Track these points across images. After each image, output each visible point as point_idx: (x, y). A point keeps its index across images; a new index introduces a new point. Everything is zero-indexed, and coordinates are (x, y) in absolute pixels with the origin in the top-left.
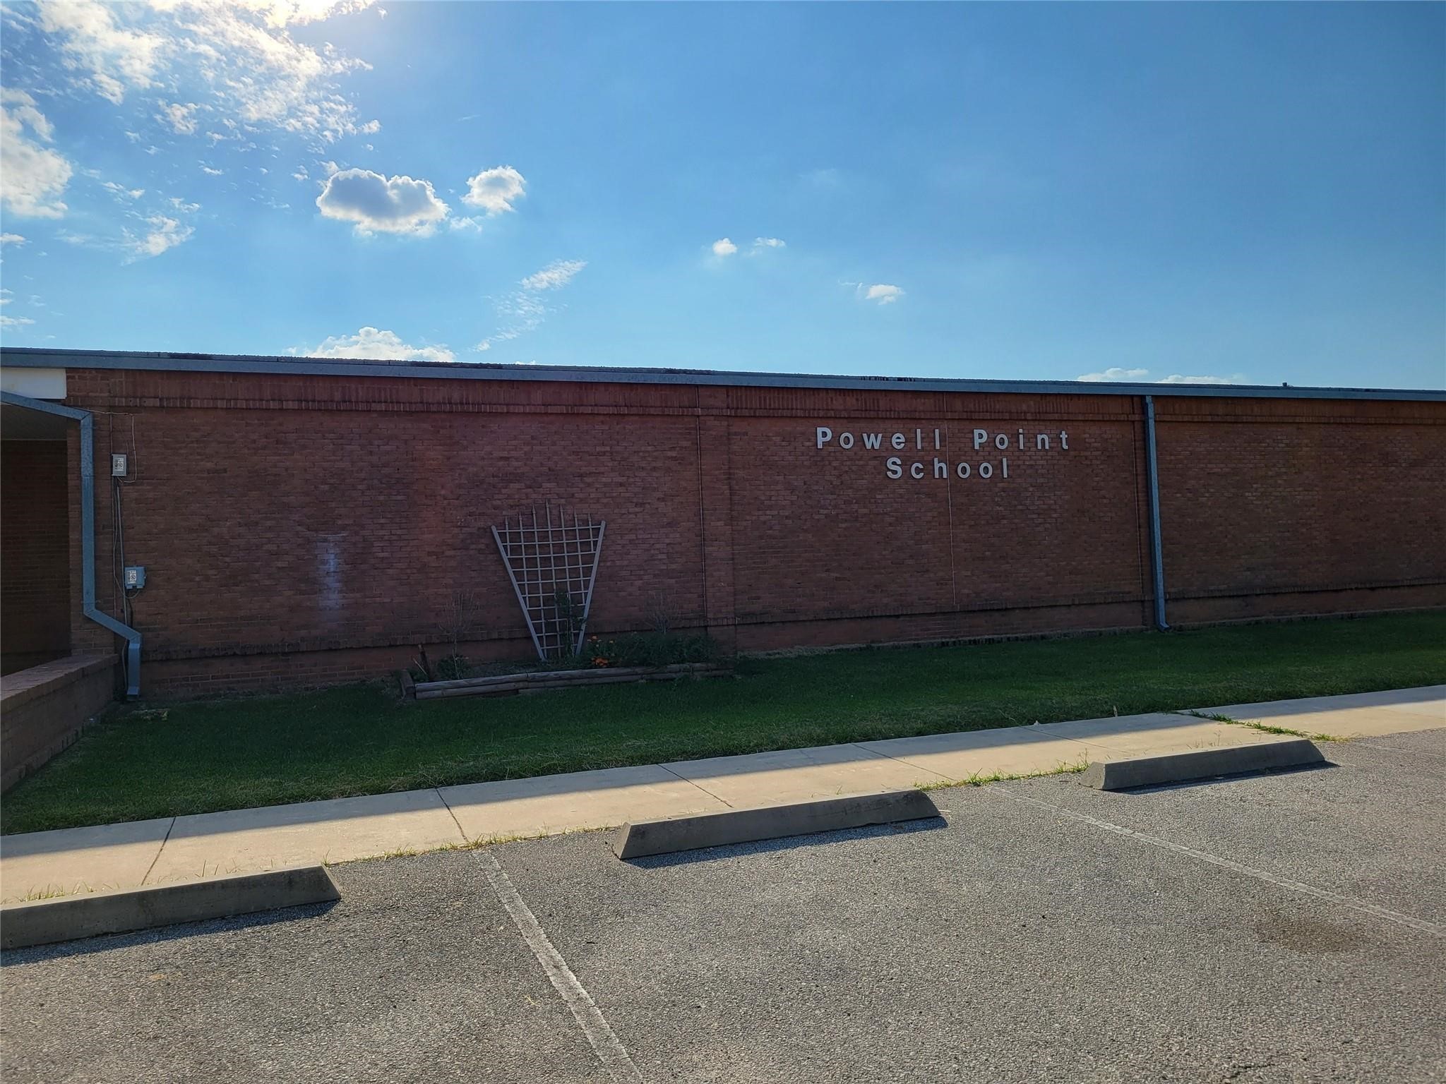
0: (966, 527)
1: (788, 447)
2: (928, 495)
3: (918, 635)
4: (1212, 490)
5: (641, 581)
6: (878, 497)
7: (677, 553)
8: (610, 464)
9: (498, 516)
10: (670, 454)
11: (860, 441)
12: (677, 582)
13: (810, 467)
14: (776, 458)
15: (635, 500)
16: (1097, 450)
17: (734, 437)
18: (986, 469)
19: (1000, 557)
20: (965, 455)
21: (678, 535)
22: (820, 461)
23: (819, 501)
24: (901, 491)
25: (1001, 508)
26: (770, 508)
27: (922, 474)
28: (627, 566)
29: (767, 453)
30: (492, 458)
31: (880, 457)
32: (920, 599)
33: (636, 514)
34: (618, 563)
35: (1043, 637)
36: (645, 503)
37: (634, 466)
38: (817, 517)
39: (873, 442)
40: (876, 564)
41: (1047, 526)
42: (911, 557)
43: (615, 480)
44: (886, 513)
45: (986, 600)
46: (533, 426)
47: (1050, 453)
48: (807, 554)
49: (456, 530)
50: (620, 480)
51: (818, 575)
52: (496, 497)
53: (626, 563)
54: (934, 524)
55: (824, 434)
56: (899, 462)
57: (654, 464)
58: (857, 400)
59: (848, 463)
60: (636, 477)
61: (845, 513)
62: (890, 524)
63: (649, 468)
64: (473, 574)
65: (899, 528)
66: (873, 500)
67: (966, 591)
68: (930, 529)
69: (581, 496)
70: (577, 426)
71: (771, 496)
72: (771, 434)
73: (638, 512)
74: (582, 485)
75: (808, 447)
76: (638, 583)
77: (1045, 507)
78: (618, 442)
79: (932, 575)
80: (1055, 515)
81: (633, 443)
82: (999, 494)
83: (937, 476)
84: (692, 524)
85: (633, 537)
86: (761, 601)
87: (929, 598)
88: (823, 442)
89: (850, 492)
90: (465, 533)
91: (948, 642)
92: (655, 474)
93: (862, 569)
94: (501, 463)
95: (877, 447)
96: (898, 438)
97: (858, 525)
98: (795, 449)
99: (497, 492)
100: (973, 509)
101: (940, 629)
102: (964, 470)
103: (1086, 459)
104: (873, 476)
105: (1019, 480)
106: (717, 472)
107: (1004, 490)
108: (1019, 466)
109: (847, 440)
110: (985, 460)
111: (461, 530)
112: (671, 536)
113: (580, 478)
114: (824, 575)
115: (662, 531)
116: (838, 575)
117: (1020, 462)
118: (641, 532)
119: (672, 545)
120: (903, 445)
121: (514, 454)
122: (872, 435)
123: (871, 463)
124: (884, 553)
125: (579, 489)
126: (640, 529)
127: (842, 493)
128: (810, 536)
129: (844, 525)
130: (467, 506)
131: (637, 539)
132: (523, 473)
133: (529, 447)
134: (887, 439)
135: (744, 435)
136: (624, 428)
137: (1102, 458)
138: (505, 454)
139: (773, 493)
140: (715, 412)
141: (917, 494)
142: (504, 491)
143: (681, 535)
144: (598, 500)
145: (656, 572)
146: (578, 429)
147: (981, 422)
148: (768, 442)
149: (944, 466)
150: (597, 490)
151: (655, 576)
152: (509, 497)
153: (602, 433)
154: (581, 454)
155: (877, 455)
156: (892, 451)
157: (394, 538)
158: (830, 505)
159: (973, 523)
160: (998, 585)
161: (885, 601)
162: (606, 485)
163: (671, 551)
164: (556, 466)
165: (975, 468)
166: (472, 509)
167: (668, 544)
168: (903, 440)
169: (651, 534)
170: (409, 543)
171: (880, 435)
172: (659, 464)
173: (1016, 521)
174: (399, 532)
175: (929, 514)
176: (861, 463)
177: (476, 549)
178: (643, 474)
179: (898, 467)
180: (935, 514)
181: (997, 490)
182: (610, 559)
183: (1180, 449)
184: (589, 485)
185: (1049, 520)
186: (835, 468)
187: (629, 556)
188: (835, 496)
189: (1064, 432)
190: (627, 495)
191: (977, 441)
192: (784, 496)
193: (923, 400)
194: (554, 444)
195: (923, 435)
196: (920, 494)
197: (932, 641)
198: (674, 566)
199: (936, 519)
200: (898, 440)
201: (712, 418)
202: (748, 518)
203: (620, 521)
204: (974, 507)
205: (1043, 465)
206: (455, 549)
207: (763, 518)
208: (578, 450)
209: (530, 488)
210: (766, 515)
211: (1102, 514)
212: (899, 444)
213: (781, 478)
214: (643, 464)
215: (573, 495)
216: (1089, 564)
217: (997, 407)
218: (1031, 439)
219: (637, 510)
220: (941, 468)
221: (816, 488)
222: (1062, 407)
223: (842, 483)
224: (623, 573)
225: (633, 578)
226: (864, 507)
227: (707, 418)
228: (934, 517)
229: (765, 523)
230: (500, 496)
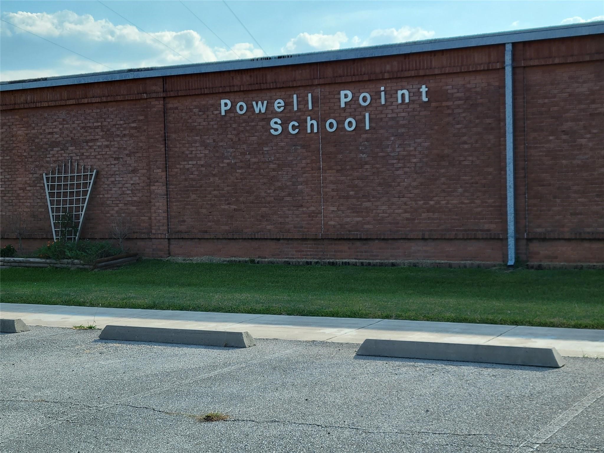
0: (334, 171)
1: (203, 116)
2: (303, 147)
3: (293, 255)
4: (595, 131)
5: (118, 208)
6: (265, 149)
7: (137, 190)
8: (101, 134)
9: (49, 167)
10: (133, 125)
11: (250, 108)
12: (137, 209)
13: (217, 129)
14: (196, 124)
15: (114, 156)
16: (460, 99)
17: (170, 111)
18: (350, 123)
19: (363, 196)
20: (334, 113)
21: (137, 178)
22: (224, 124)
23: (223, 154)
24: (282, 144)
25: (364, 155)
26: (191, 159)
27: (297, 130)
28: (110, 198)
29: (190, 121)
30: (45, 134)
31: (266, 118)
32: (295, 227)
33: (115, 165)
34: (106, 196)
35: (393, 265)
36: (119, 158)
37: (113, 134)
38: (221, 165)
39: (260, 107)
40: (263, 199)
41: (407, 170)
42: (289, 195)
43: (104, 143)
44: (270, 162)
45: (349, 231)
46: (63, 113)
47: (411, 106)
48: (215, 192)
49: (31, 176)
50: (106, 143)
51: (223, 207)
52: (48, 156)
53: (109, 196)
54: (307, 169)
55: (226, 105)
56: (279, 121)
57: (124, 132)
58: (251, 76)
59: (244, 125)
60: (115, 141)
61: (241, 162)
62: (274, 170)
63: (122, 135)
64: (39, 201)
65: (280, 173)
66: (261, 152)
67: (332, 223)
68: (304, 173)
69: (87, 154)
70: (84, 111)
71: (192, 151)
72: (192, 107)
73: (116, 164)
74: (87, 148)
75: (217, 114)
76: (116, 209)
77: (405, 153)
78: (105, 120)
79: (304, 209)
80: (415, 160)
81: (113, 119)
82: (362, 144)
83: (309, 131)
84: (145, 171)
85: (113, 179)
86: (186, 223)
87: (302, 227)
88: (225, 111)
89: (245, 146)
90: (34, 177)
91: (311, 262)
92: (125, 139)
93: (253, 203)
94: (49, 136)
95: (263, 111)
96: (279, 103)
97: (250, 171)
98: (208, 117)
99: (48, 153)
100: (340, 156)
101: (310, 251)
102: (331, 125)
103: (448, 109)
104: (261, 133)
105: (382, 131)
106: (157, 136)
107: (367, 140)
108: (381, 119)
109: (241, 108)
110: (350, 116)
111: (33, 175)
112: (134, 179)
113: (86, 143)
114: (226, 207)
115: (129, 175)
116: (236, 207)
117: (383, 116)
118: (117, 176)
119: (134, 185)
120: (282, 108)
121: (55, 130)
122: (260, 103)
123: (261, 123)
124: (269, 191)
125: (86, 150)
126: (117, 174)
127: (239, 147)
128: (217, 179)
129: (240, 171)
130: (35, 162)
131: (116, 181)
132: (59, 141)
133: (62, 126)
134: (270, 104)
135: (176, 110)
136: (108, 110)
137: (465, 107)
138: (51, 130)
139: (193, 149)
140: (154, 95)
141: (294, 146)
142: (51, 152)
143: (139, 178)
144: (95, 157)
145: (126, 202)
146: (85, 113)
147: (345, 85)
148: (191, 113)
149: (315, 122)
150: (95, 150)
151: (125, 204)
152: (53, 156)
153: (97, 114)
154: (86, 128)
155: (265, 117)
156: (276, 114)
157: (6, 180)
158: (231, 156)
159: (339, 168)
160: (360, 219)
161: (269, 227)
162: (99, 147)
163: (134, 189)
164: (75, 136)
165: (340, 123)
166: (37, 163)
167: (132, 184)
168: (283, 104)
169: (123, 177)
170: (12, 183)
171: (265, 102)
172: (127, 132)
173: (378, 166)
174: (8, 177)
175: (304, 161)
176: (253, 124)
177: (39, 186)
178: (119, 139)
179: (279, 125)
180: (309, 161)
181: (361, 140)
182: (101, 193)
183: (556, 91)
184: (91, 147)
185: (408, 165)
186: (234, 129)
187: (111, 192)
188: (234, 150)
189: (424, 87)
190: (110, 153)
191: (343, 101)
192: (200, 150)
193: (300, 72)
194: (74, 123)
195: (299, 99)
196: (297, 145)
197: (299, 260)
198: (135, 199)
199: (309, 165)
200: (279, 105)
201: (154, 100)
202: (178, 166)
203: (106, 169)
204: (341, 155)
205: (404, 117)
206: (30, 187)
207: (187, 167)
208: (85, 126)
209: (63, 150)
210: (189, 164)
211: (462, 158)
212: (279, 107)
213: (198, 138)
214: (118, 133)
215: (83, 154)
216: (447, 203)
217: (363, 69)
218: (391, 95)
219: (116, 162)
220: (312, 125)
221: (221, 144)
222: (425, 63)
223: (239, 140)
224: (108, 202)
225: (113, 205)
226: (255, 157)
227: (151, 100)
228: (308, 164)
229: (188, 169)
230: (50, 156)
